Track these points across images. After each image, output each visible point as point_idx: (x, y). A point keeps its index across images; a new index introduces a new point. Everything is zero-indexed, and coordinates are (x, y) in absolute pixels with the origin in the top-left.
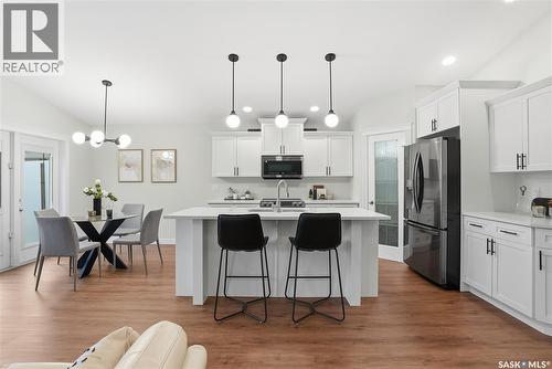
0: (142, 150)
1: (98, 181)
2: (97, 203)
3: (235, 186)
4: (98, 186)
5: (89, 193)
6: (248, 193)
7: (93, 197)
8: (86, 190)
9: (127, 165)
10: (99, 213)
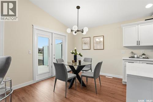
0: (90, 37)
1: (75, 48)
2: (75, 57)
3: (134, 51)
4: (75, 50)
5: (73, 53)
6: (144, 54)
7: (74, 54)
8: (71, 52)
9: (85, 43)
10: (76, 61)
